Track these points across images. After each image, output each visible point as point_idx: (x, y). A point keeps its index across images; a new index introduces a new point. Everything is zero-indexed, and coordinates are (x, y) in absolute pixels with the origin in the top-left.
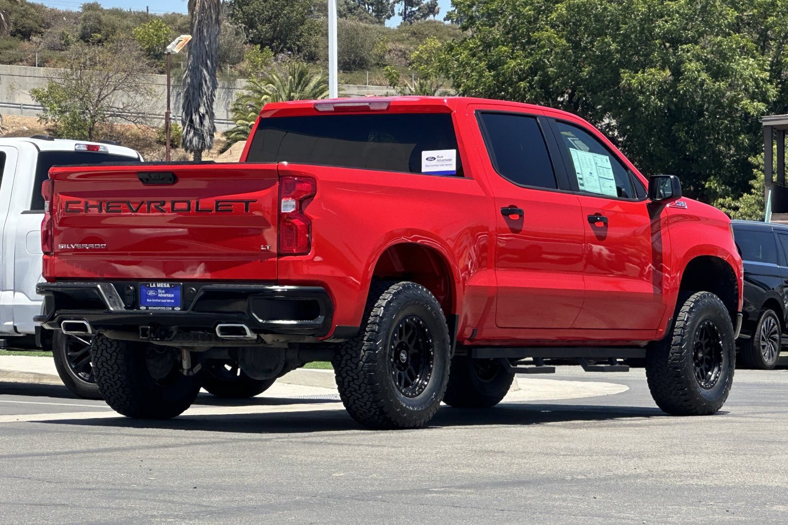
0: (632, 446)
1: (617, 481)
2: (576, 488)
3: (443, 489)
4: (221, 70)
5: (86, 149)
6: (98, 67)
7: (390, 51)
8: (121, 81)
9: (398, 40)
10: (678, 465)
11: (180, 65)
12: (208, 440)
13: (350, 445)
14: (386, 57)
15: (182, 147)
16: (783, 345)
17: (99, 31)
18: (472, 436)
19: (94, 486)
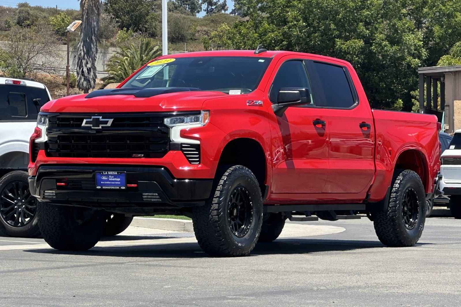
0: (353, 267)
1: (346, 290)
2: (320, 296)
3: (235, 297)
4: (100, 43)
5: (12, 83)
6: (27, 41)
7: (198, 31)
8: (41, 49)
9: (203, 25)
10: (384, 279)
11: (76, 39)
12: (85, 264)
13: (175, 266)
14: (196, 35)
15: (77, 88)
16: (435, 203)
17: (28, 19)
18: (251, 261)
19: (9, 295)
